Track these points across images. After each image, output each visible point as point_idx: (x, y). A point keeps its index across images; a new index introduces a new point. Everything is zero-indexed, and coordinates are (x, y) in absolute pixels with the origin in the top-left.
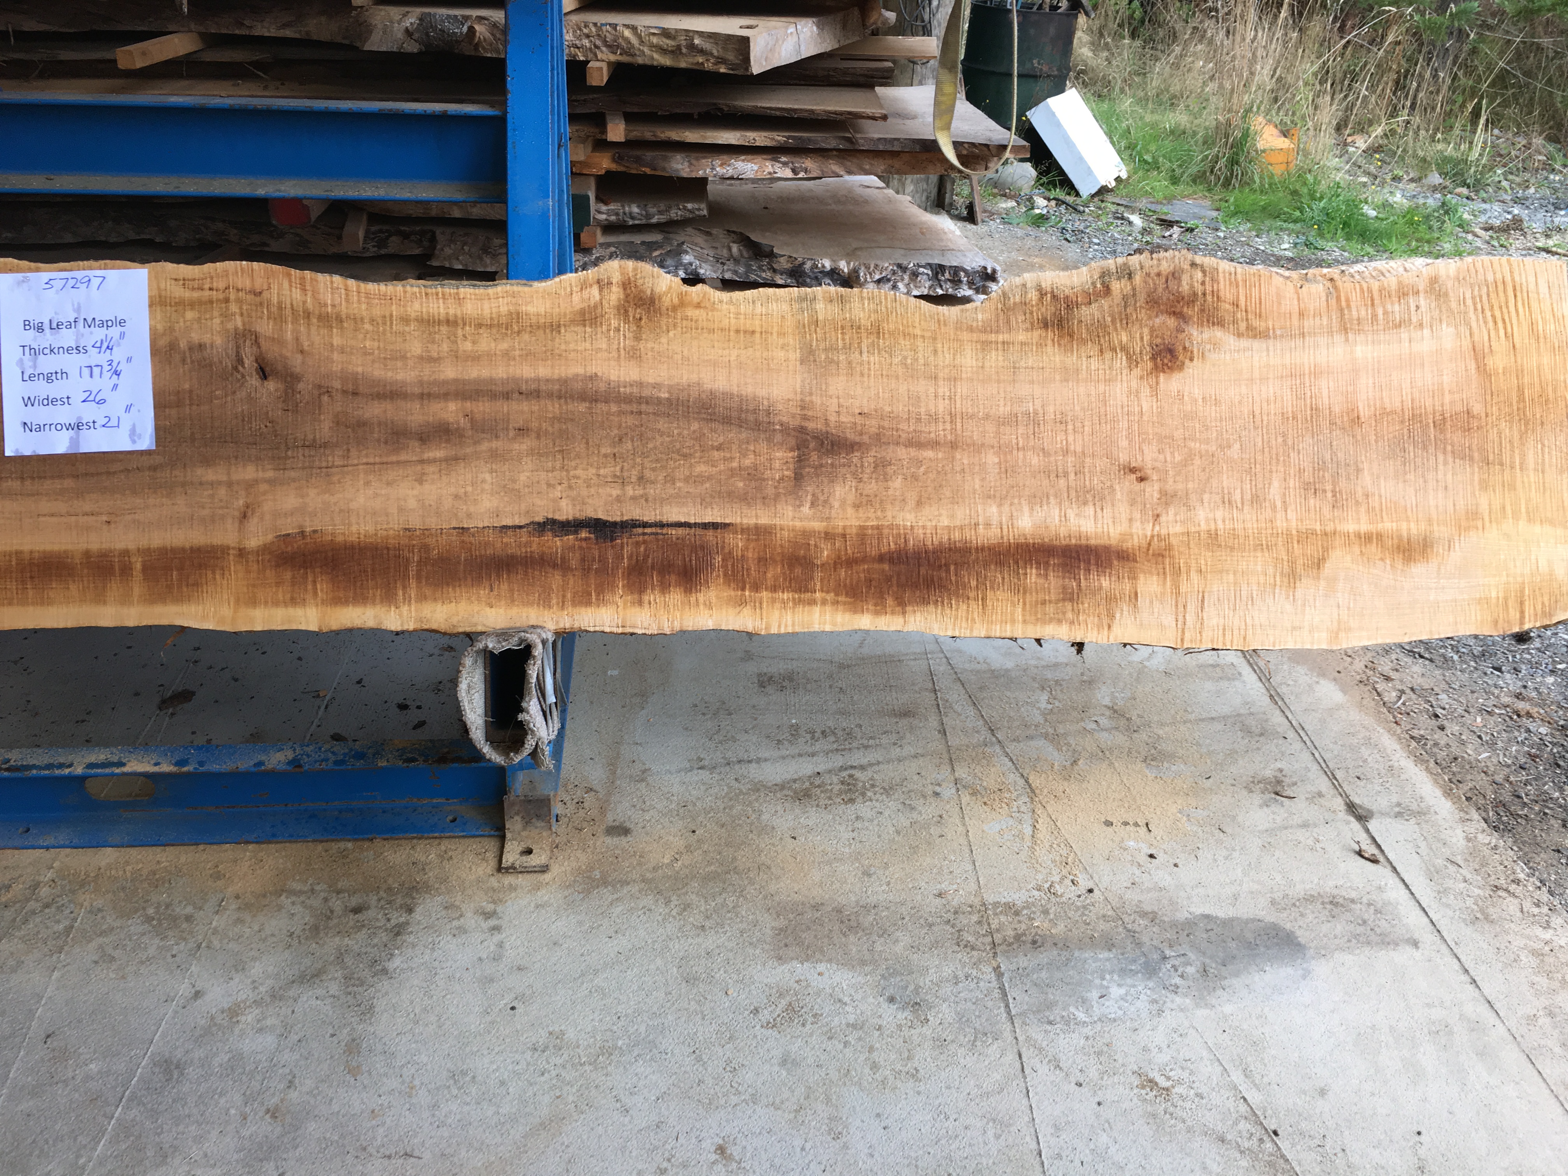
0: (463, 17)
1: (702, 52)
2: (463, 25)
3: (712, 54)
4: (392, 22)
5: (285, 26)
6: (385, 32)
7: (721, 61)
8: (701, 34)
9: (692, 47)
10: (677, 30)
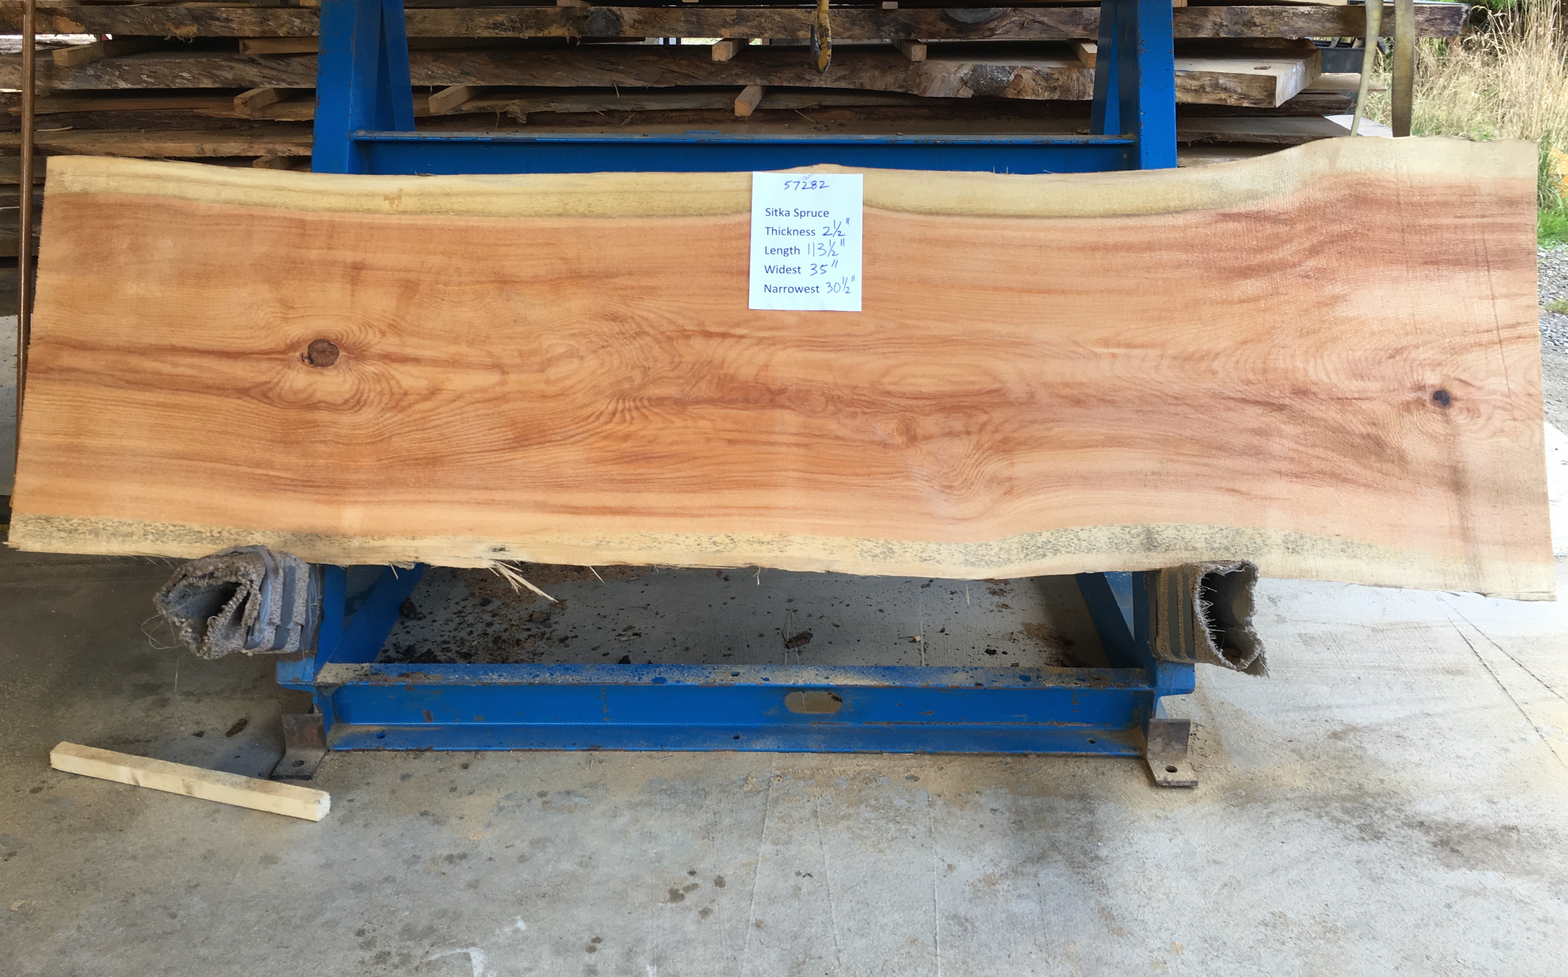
0: (1010, 67)
1: (1225, 89)
2: (1010, 74)
3: (1235, 92)
4: (949, 73)
5: (839, 79)
6: (943, 81)
7: (1245, 97)
8: (1226, 75)
9: (1216, 86)
10: (1201, 72)
